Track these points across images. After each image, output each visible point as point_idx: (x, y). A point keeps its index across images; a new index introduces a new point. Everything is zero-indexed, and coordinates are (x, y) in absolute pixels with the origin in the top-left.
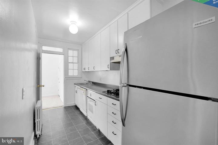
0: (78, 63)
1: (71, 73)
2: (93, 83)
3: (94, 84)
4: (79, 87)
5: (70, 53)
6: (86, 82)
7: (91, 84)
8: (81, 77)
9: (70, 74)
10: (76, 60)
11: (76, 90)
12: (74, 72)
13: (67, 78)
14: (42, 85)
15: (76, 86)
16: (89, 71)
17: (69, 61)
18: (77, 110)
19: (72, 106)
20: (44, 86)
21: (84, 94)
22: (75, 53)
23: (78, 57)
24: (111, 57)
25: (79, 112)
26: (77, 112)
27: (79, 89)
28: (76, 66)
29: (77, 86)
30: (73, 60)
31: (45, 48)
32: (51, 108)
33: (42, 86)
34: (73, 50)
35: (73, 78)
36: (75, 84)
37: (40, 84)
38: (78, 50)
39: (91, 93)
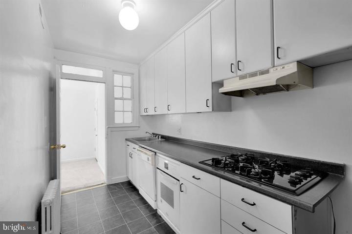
0: (133, 98)
1: (119, 119)
2: (163, 137)
3: (166, 139)
4: (137, 147)
5: (118, 79)
6: (148, 135)
7: (160, 139)
8: (139, 127)
9: (116, 121)
10: (128, 94)
11: (130, 151)
12: (124, 117)
13: (112, 129)
14: (62, 145)
15: (129, 143)
16: (156, 113)
17: (115, 96)
18: (133, 191)
19: (122, 183)
20: (64, 147)
21: (150, 162)
22: (127, 80)
23: (132, 87)
24: (213, 81)
25: (138, 198)
26: (133, 198)
27: (138, 150)
28: (128, 105)
29: (132, 145)
30: (123, 94)
31: (67, 69)
32: (80, 189)
33: (60, 147)
34: (123, 73)
35: (124, 128)
36: (126, 140)
37: (57, 144)
38: (133, 74)
39: (167, 162)
